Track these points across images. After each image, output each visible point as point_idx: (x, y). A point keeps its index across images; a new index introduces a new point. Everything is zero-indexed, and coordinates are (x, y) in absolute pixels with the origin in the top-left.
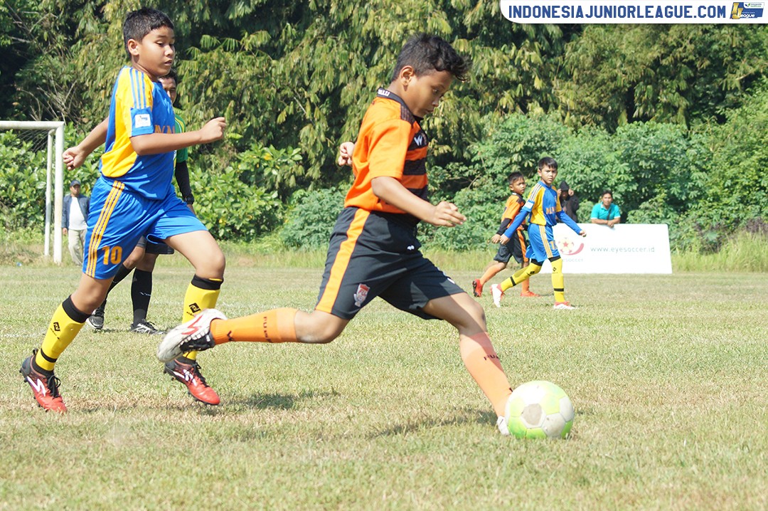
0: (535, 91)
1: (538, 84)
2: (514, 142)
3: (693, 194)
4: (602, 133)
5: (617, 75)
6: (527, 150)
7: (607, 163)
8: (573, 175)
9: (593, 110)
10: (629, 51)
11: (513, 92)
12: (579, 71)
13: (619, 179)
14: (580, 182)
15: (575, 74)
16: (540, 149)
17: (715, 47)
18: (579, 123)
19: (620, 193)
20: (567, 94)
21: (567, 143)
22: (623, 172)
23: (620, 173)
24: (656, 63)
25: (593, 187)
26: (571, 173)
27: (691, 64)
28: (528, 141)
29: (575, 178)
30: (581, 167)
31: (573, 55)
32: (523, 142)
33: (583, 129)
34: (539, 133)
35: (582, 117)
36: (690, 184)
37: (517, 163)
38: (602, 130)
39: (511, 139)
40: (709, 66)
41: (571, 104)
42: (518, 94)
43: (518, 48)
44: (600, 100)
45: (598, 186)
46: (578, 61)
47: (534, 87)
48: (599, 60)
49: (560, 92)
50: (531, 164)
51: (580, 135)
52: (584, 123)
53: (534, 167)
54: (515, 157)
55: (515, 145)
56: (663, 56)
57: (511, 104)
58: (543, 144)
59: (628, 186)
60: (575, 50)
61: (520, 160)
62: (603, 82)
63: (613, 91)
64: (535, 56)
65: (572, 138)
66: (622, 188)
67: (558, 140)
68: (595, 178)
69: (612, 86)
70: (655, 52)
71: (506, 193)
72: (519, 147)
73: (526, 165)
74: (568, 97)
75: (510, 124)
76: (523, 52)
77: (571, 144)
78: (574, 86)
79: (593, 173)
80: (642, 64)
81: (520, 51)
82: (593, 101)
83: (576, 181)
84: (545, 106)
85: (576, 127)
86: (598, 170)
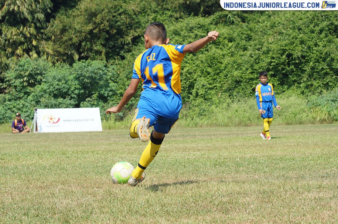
0: (33, 46)
1: (34, 43)
2: (24, 71)
3: (111, 93)
4: (67, 66)
5: (72, 37)
6: (30, 75)
7: (69, 80)
8: (54, 86)
9: (62, 55)
10: (78, 27)
11: (22, 47)
12: (54, 36)
13: (75, 88)
14: (57, 90)
15: (53, 37)
16: (37, 74)
17: (119, 23)
18: (55, 61)
19: (76, 94)
20: (48, 47)
21: (50, 71)
22: (77, 84)
23: (76, 85)
24: (91, 32)
25: (63, 91)
26: (52, 85)
27: (107, 32)
28: (31, 71)
29: (54, 87)
30: (57, 83)
31: (51, 29)
32: (29, 71)
33: (57, 64)
34: (36, 67)
35: (56, 58)
36: (109, 89)
37: (26, 81)
38: (66, 64)
39: (23, 70)
40: (116, 33)
41: (51, 52)
42: (25, 48)
43: (24, 26)
44: (65, 49)
45: (65, 91)
46: (54, 31)
47: (32, 45)
48: (64, 30)
49: (45, 46)
50: (33, 81)
51: (56, 67)
52: (57, 61)
53: (34, 83)
54: (25, 79)
55: (25, 73)
56: (94, 29)
57: (22, 52)
58: (38, 72)
59: (79, 91)
60: (52, 26)
61: (28, 79)
62: (66, 41)
63: (71, 45)
64: (32, 30)
65: (52, 69)
66: (77, 92)
67: (46, 70)
68: (64, 87)
69: (70, 42)
70: (90, 27)
71: (21, 96)
72: (27, 74)
73: (31, 82)
74: (49, 49)
75: (22, 63)
76: (27, 28)
77: (52, 72)
78: (52, 43)
79: (63, 85)
80: (84, 32)
81: (25, 28)
82: (61, 50)
83: (55, 89)
84: (38, 53)
85: (54, 63)
86: (66, 83)
